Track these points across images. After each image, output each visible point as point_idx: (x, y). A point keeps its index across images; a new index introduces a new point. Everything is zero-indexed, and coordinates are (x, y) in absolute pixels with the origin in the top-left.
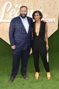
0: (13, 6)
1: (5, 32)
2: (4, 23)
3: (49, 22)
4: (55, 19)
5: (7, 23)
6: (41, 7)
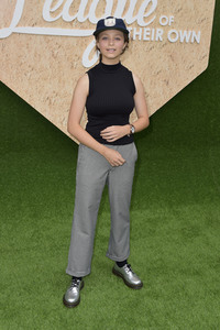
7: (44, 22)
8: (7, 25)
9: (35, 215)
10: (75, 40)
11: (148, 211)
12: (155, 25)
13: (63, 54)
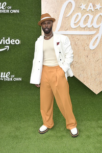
13: (80, 43)
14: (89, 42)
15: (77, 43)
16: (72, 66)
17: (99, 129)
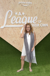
0: (14, 14)
1: (8, 35)
2: (7, 28)
3: (43, 27)
4: (48, 24)
5: (9, 28)
6: (36, 14)
7: (11, 24)
8: (3, 25)
9: (12, 69)
10: (19, 28)
11: (38, 66)
12: (37, 23)
13: (16, 31)
14: (20, 30)
15: (14, 31)
16: (13, 42)
17: (28, 71)
